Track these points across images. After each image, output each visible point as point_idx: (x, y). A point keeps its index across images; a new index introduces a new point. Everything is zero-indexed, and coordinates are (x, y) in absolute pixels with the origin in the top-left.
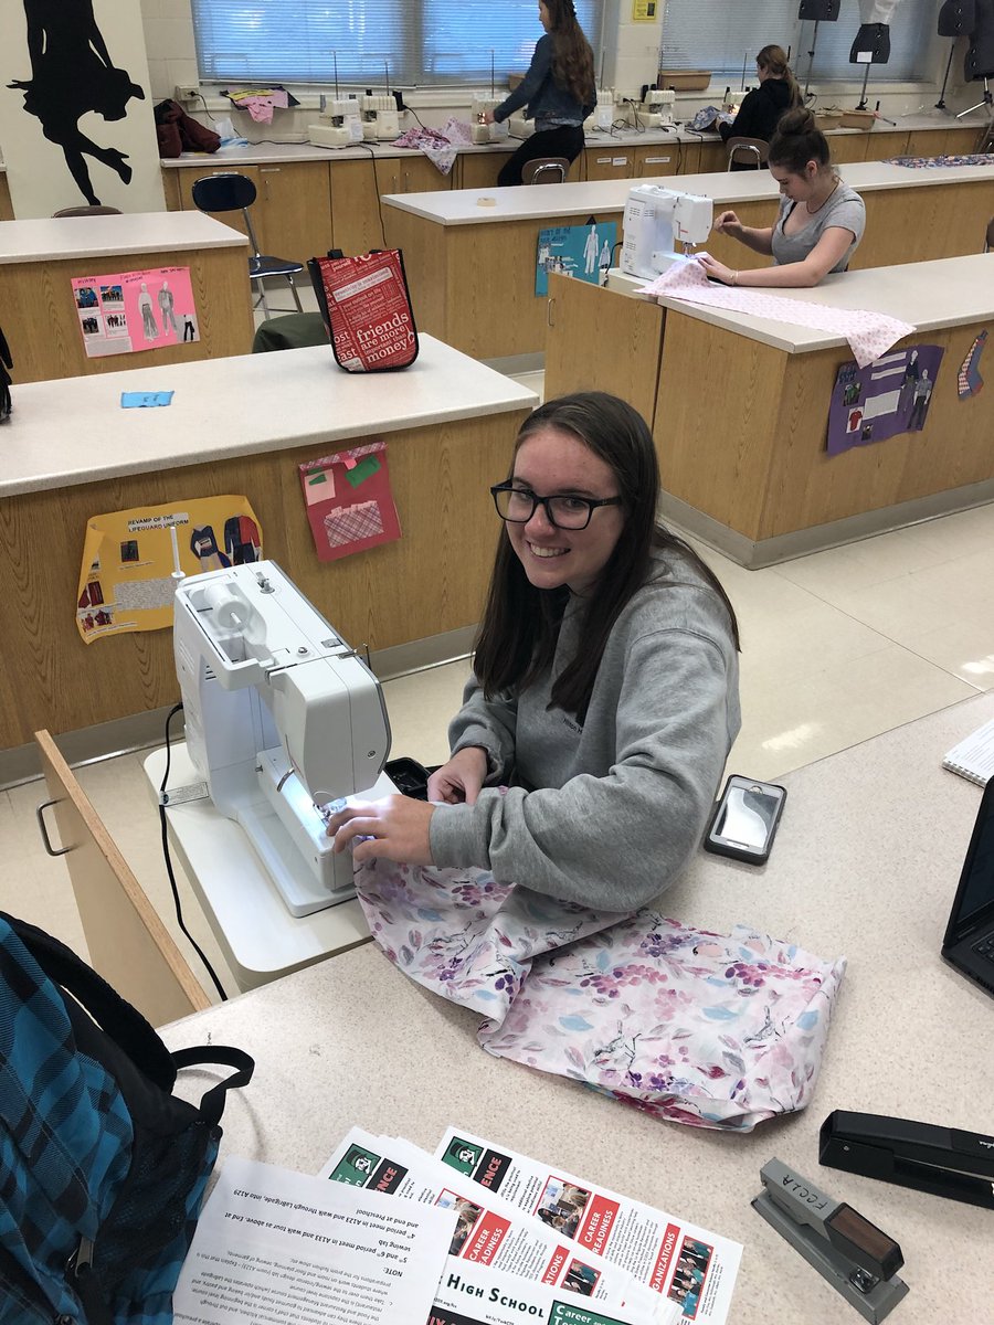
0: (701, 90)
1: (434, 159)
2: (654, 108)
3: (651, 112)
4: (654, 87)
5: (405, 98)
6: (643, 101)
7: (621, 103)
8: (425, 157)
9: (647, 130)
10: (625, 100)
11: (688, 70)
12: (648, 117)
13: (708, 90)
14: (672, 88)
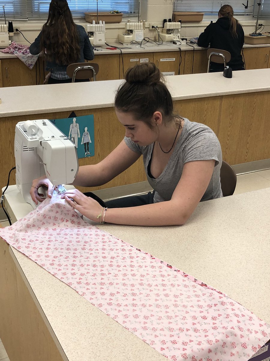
0: (198, 22)
1: (23, 60)
2: (169, 31)
3: (167, 33)
4: (170, 21)
5: (15, 25)
6: (163, 27)
7: (151, 28)
8: (17, 59)
9: (164, 43)
10: (153, 27)
11: (193, 12)
12: (165, 36)
13: (202, 22)
14: (180, 21)
